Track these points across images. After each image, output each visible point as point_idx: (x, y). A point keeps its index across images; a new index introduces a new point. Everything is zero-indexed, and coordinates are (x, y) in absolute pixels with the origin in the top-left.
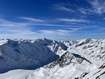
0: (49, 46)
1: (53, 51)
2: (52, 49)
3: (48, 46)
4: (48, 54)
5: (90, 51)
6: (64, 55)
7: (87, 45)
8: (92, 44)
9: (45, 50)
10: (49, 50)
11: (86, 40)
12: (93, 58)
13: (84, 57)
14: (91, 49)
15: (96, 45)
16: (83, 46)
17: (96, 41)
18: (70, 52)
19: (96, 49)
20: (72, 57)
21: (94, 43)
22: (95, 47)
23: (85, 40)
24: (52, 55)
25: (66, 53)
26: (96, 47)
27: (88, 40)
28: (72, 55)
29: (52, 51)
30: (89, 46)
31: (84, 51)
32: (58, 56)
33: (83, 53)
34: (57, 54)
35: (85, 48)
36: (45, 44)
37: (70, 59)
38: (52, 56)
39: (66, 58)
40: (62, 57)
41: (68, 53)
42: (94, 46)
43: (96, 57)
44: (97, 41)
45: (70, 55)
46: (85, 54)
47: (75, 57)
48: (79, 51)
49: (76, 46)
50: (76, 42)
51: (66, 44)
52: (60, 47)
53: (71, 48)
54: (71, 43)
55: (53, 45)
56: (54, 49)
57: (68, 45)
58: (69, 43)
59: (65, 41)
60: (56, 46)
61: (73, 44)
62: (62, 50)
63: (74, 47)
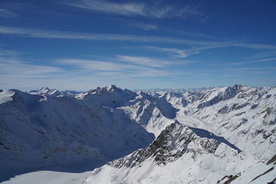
0: (126, 108)
1: (137, 120)
2: (134, 116)
3: (123, 108)
4: (123, 129)
5: (237, 120)
6: (167, 132)
7: (230, 103)
8: (243, 101)
9: (115, 118)
10: (126, 118)
11: (227, 90)
12: (246, 136)
13: (221, 136)
14: (241, 114)
15: (253, 103)
16: (220, 105)
17: (252, 93)
18: (184, 123)
19: (253, 112)
20: (190, 135)
21: (248, 98)
22: (250, 107)
23: (223, 90)
24: (134, 133)
25: (173, 126)
26: (254, 107)
27: (232, 89)
28: (190, 131)
29: (135, 121)
30: (235, 105)
31: (220, 120)
32: (152, 135)
33: (219, 125)
34: (149, 129)
35: (223, 110)
36: (114, 102)
37: (183, 141)
38: (135, 136)
39: (174, 140)
40: (162, 136)
41: (178, 127)
42: (247, 104)
43: (252, 134)
44: (257, 91)
45: (184, 130)
46: (223, 128)
47: (196, 136)
48: (209, 120)
49: (200, 107)
50: (201, 96)
51: (173, 102)
52: (156, 111)
53: (186, 113)
54: (187, 99)
55: (137, 104)
56: (139, 117)
57: (177, 104)
58: (181, 99)
59: (171, 94)
60: (145, 107)
61: (193, 100)
62: (163, 118)
63: (195, 110)
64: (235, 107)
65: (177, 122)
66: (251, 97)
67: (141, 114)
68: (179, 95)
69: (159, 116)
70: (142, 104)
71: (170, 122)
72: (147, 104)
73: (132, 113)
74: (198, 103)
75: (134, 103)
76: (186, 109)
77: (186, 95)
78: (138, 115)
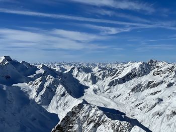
0: (23, 85)
1: (37, 100)
2: (33, 95)
3: (19, 85)
4: (19, 111)
5: (152, 100)
6: (73, 113)
7: (144, 80)
8: (158, 79)
9: (8, 97)
10: (23, 97)
11: (141, 66)
12: (161, 118)
13: (135, 117)
14: (155, 93)
15: (169, 80)
16: (133, 83)
17: (168, 69)
18: (93, 103)
19: (169, 91)
20: (100, 117)
21: (164, 75)
22: (166, 85)
23: (137, 65)
24: (32, 115)
25: (80, 106)
26: (170, 85)
27: (147, 65)
28: (100, 112)
29: (34, 101)
30: (149, 83)
31: (134, 100)
32: (55, 117)
33: (132, 105)
34: (51, 109)
35: (137, 89)
36: (8, 77)
37: (92, 125)
38: (34, 119)
39: (81, 123)
40: (67, 119)
41: (86, 107)
42: (162, 82)
43: (168, 115)
44: (173, 67)
45: (93, 111)
46: (136, 109)
47: (107, 118)
48: (121, 100)
49: (112, 84)
50: (112, 72)
51: (82, 78)
52: (60, 89)
53: (95, 91)
54: (97, 75)
55: (38, 80)
56: (39, 95)
57: (86, 80)
58: (90, 75)
59: (78, 69)
60: (47, 84)
61: (104, 77)
62: (69, 97)
63: (106, 88)
64: (150, 85)
65: (85, 102)
66: (167, 74)
67: (42, 93)
68: (87, 70)
69: (63, 95)
70: (44, 81)
71: (76, 102)
72: (50, 80)
73: (30, 91)
74: (109, 80)
75: (33, 80)
76: (96, 86)
77: (96, 70)
78: (38, 94)
